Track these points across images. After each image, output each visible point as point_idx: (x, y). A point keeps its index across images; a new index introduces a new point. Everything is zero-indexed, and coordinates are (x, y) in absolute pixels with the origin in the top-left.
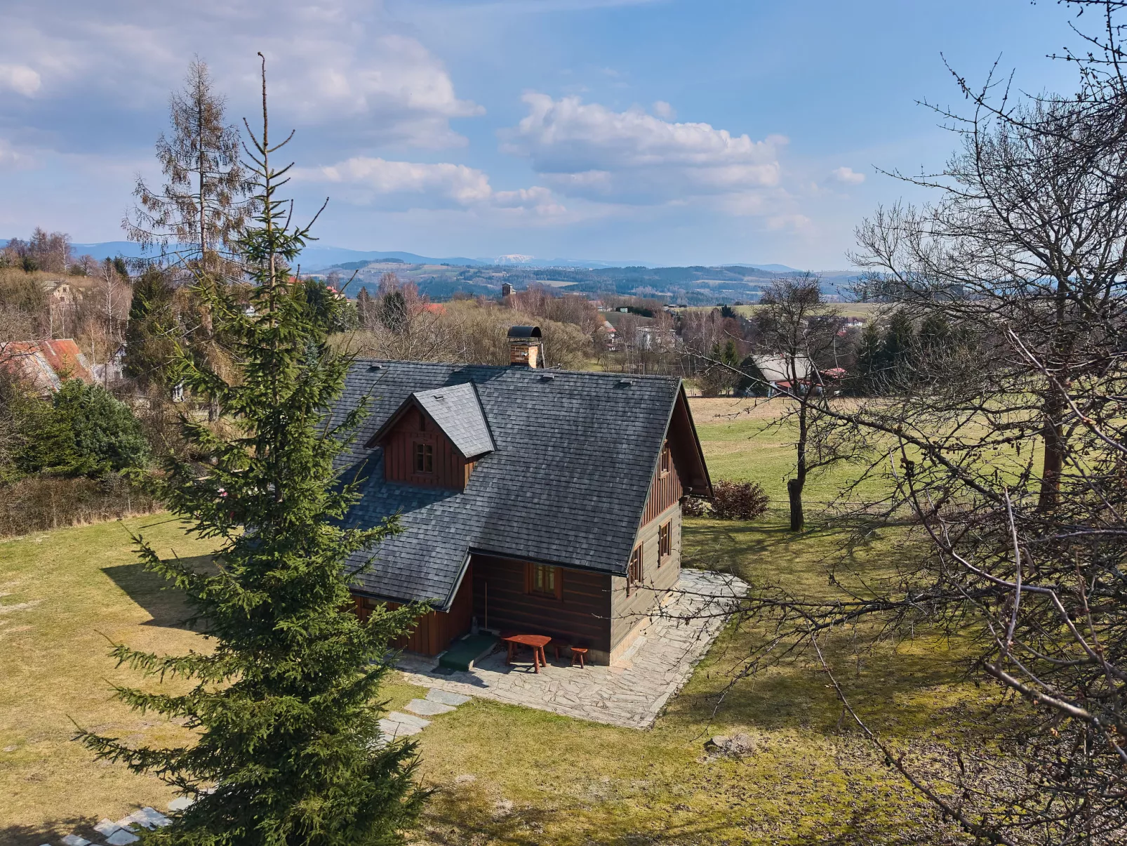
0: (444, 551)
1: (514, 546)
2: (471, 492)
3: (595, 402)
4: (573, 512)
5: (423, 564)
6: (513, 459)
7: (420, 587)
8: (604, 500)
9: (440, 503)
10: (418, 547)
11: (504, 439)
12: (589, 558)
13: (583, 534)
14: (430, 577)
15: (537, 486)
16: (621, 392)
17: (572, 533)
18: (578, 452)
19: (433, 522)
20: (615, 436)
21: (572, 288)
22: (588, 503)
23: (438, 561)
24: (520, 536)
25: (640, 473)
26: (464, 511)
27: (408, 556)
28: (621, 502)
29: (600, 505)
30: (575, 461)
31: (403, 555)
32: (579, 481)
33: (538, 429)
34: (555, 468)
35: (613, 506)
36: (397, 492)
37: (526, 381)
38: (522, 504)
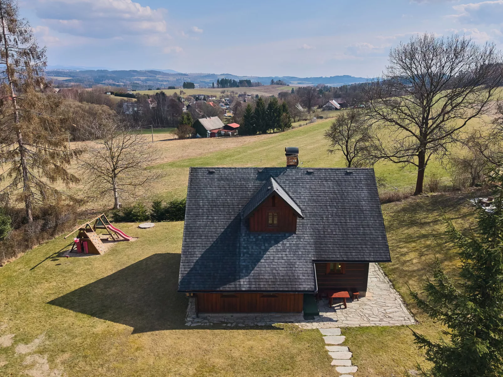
0: (301, 264)
1: (334, 256)
2: (299, 233)
3: (340, 183)
4: (355, 236)
5: (293, 272)
6: (312, 214)
7: (298, 283)
8: (366, 229)
9: (286, 240)
10: (286, 264)
11: (303, 204)
12: (372, 256)
13: (364, 246)
14: (301, 277)
15: (331, 226)
16: (349, 177)
17: (359, 246)
18: (343, 207)
19: (288, 250)
20: (357, 198)
21: (69, 81)
22: (360, 231)
23: (301, 269)
24: (335, 251)
25: (377, 215)
26: (301, 243)
27: (283, 269)
28: (374, 229)
29: (365, 231)
30: (344, 212)
31: (281, 269)
32: (350, 221)
33: (318, 198)
34: (336, 216)
35: (371, 231)
36: (260, 237)
37: (300, 174)
38: (328, 236)
